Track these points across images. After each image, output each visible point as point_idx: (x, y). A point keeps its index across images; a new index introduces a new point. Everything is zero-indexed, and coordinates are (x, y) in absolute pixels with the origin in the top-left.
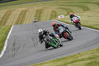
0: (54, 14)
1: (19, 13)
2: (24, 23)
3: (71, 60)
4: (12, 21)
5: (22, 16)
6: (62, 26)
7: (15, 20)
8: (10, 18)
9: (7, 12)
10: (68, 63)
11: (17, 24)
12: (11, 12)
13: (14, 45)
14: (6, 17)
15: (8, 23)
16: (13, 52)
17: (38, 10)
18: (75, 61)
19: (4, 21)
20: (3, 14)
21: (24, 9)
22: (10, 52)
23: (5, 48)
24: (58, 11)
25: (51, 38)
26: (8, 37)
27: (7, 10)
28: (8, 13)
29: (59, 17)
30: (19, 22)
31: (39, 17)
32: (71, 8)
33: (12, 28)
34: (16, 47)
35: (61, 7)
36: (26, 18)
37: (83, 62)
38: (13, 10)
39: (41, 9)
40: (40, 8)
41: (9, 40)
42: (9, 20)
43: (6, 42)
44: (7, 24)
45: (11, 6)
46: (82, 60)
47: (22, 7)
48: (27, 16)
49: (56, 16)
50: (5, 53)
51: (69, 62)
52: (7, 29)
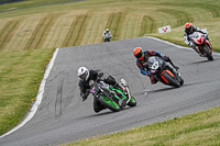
0: (149, 23)
1: (72, 20)
2: (83, 43)
3: (187, 126)
4: (55, 38)
5: (78, 27)
6: (157, 55)
7: (63, 37)
8: (51, 33)
9: (45, 19)
10: (181, 133)
11: (66, 44)
12: (52, 18)
13: (60, 91)
14: (42, 29)
15: (46, 43)
16: (58, 107)
17: (113, 16)
18: (196, 129)
19: (38, 38)
20: (36, 23)
21: (83, 12)
22: (52, 108)
23: (40, 98)
24: (158, 18)
25: (107, 87)
26: (46, 75)
27: (46, 14)
28: (48, 21)
29: (160, 30)
30: (72, 41)
31: (116, 29)
32: (187, 10)
33: (55, 54)
34: (64, 96)
35: (164, 7)
36: (87, 32)
37: (213, 130)
38: (58, 15)
39: (120, 13)
40: (118, 10)
41: (48, 81)
42: (49, 37)
43: (43, 84)
44: (44, 46)
45: (54, 6)
46: (211, 126)
47: (77, 8)
48: (88, 27)
49: (153, 28)
50: (40, 109)
51: (182, 129)
52: (44, 55)
